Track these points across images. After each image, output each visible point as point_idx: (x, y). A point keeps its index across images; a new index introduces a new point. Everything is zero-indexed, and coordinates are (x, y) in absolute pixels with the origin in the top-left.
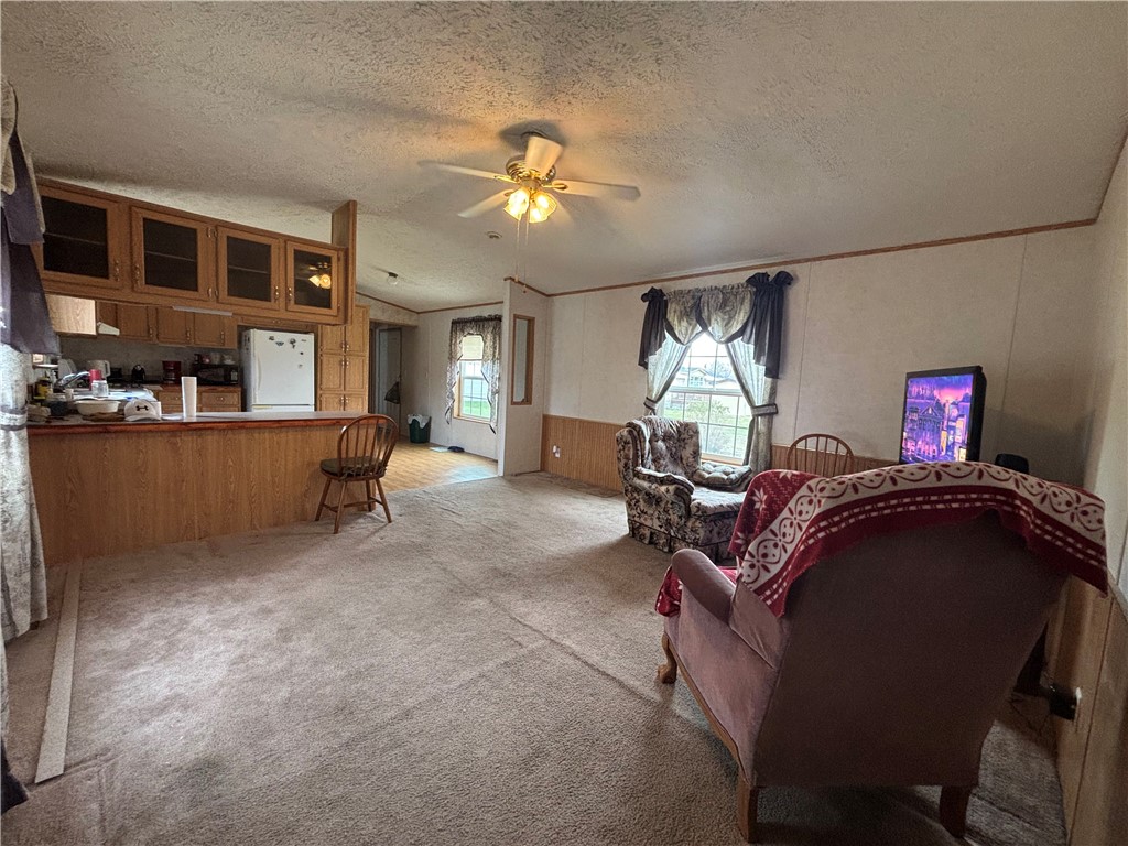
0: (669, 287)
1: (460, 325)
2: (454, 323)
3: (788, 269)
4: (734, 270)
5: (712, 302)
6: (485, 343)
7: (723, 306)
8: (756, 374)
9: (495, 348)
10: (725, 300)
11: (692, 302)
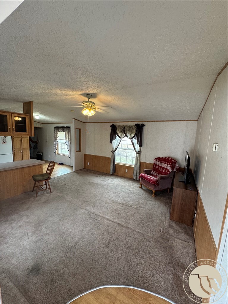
0: (117, 124)
1: (57, 129)
2: (55, 127)
3: (144, 123)
4: (132, 122)
5: (127, 129)
6: (66, 134)
7: (129, 131)
8: (137, 146)
9: (69, 136)
10: (130, 129)
11: (122, 129)
